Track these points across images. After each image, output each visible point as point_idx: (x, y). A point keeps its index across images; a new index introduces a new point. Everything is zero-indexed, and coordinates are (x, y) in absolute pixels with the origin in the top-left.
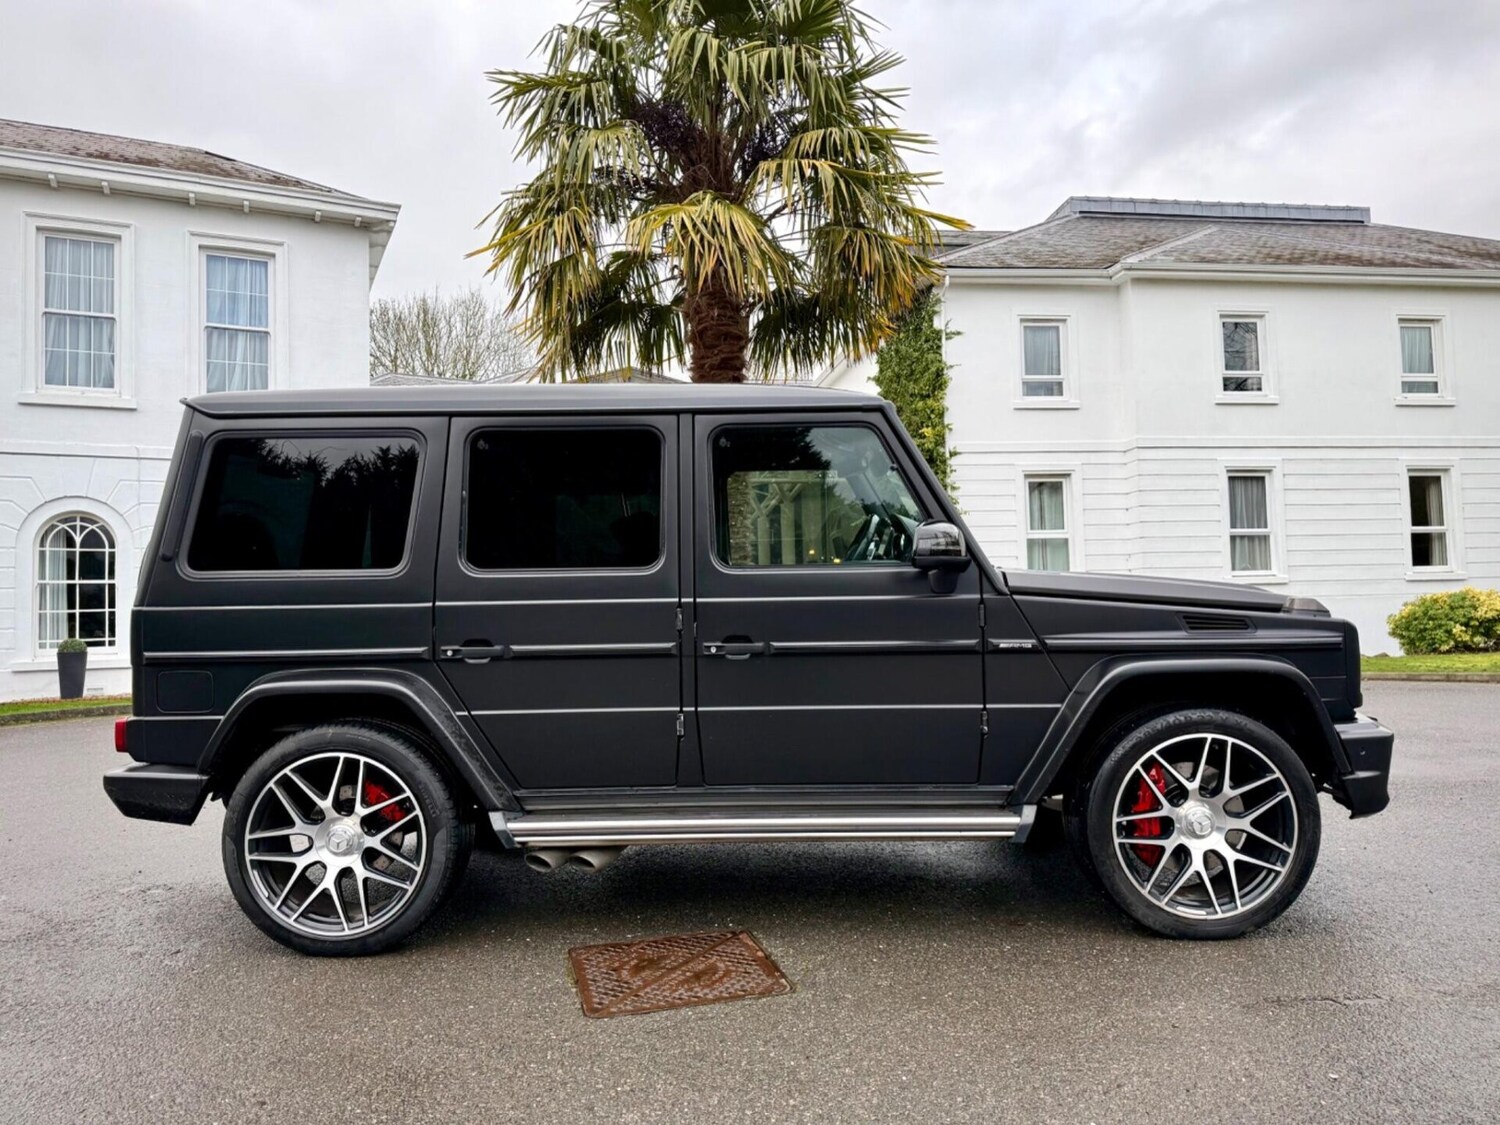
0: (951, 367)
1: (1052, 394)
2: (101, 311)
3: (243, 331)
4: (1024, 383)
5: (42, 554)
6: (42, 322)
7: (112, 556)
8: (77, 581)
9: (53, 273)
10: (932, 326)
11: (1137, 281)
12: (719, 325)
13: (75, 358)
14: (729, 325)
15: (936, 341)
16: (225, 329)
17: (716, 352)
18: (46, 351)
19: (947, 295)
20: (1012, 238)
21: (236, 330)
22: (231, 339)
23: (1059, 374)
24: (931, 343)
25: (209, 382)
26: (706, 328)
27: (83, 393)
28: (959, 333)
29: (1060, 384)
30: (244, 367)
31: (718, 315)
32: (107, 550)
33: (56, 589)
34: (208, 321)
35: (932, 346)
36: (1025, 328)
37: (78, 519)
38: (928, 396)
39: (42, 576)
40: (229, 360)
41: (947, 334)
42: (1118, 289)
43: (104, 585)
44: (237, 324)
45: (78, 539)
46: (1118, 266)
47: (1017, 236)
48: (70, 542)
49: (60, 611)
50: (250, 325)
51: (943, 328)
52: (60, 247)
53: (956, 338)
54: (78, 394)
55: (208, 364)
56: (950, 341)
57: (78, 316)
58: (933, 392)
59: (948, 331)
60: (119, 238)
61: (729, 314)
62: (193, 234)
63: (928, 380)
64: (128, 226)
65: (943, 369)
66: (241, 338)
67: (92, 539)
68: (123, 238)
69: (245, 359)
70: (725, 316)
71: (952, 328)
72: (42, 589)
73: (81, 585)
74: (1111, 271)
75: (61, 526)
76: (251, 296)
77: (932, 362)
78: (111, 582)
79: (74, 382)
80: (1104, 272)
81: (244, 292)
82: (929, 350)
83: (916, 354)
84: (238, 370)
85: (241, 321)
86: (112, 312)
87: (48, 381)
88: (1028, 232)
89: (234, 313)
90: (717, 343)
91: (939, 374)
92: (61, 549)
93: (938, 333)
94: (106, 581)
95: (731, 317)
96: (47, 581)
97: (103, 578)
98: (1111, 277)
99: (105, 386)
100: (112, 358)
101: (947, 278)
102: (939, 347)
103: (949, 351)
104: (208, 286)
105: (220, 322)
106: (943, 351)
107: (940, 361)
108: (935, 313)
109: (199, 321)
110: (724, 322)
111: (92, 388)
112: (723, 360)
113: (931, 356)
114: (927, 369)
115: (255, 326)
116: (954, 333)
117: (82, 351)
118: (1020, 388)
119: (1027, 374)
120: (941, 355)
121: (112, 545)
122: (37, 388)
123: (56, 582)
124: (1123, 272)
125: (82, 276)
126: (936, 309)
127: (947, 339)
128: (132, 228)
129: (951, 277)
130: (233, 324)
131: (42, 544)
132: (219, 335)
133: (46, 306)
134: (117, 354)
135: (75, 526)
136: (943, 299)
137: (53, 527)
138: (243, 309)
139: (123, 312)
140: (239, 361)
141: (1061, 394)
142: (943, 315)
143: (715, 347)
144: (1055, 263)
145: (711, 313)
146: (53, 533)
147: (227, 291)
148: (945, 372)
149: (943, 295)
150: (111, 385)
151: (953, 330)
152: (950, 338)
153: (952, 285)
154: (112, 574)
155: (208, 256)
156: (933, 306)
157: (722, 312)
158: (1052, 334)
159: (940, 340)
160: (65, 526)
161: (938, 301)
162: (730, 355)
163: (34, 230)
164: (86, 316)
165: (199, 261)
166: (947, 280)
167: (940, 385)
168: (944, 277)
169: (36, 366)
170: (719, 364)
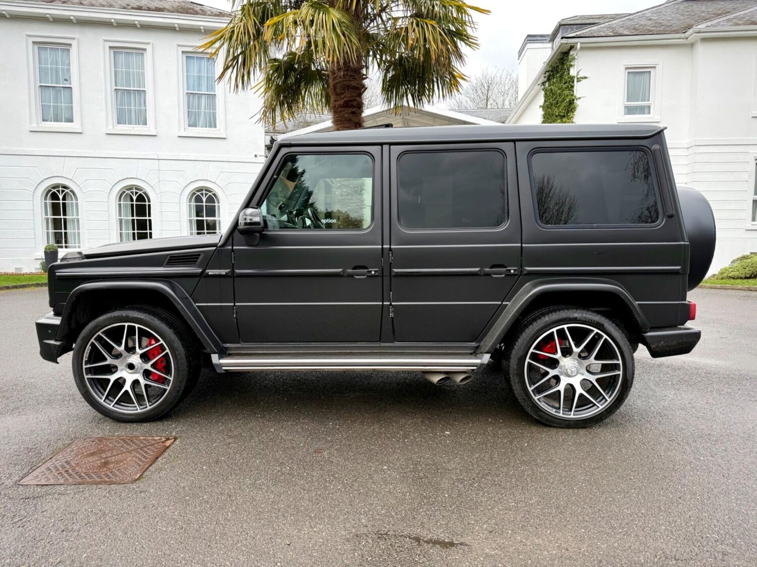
0: (580, 98)
1: (644, 114)
2: (140, 87)
3: (204, 94)
4: (625, 107)
5: (120, 205)
6: (114, 94)
7: (149, 206)
8: (135, 218)
9: (118, 69)
10: (569, 73)
11: (704, 40)
12: (344, 81)
13: (130, 111)
14: (350, 81)
15: (571, 83)
16: (196, 94)
17: (342, 97)
18: (117, 108)
19: (579, 54)
20: (631, 17)
21: (201, 94)
22: (199, 98)
23: (649, 101)
24: (567, 84)
25: (189, 121)
26: (337, 83)
27: (133, 128)
28: (585, 78)
29: (649, 107)
30: (205, 113)
31: (343, 75)
32: (147, 203)
33: (127, 221)
34: (187, 90)
35: (568, 86)
36: (629, 73)
37: (134, 189)
38: (564, 116)
39: (120, 215)
40: (198, 109)
41: (577, 79)
42: (692, 45)
43: (146, 220)
44: (201, 91)
45: (135, 198)
46: (691, 31)
47: (634, 16)
48: (132, 200)
49: (129, 231)
50: (207, 91)
51: (575, 75)
52: (120, 56)
53: (584, 80)
54: (131, 128)
55: (188, 111)
56: (579, 83)
57: (130, 90)
58: (567, 114)
59: (578, 77)
60: (145, 50)
61: (349, 74)
62: (179, 46)
63: (565, 106)
64: (149, 44)
65: (573, 100)
66: (203, 97)
67: (141, 198)
68: (147, 49)
69: (205, 109)
70: (347, 75)
71: (581, 75)
72: (121, 221)
73: (137, 219)
74: (687, 34)
75: (127, 192)
76: (207, 76)
77: (567, 96)
78: (150, 218)
79: (130, 123)
80: (683, 35)
81: (204, 74)
82: (566, 88)
83: (559, 91)
84: (202, 114)
85: (203, 89)
86: (145, 88)
87: (119, 123)
88: (643, 12)
89: (199, 85)
90: (343, 92)
91: (571, 102)
92: (128, 203)
93: (573, 78)
94: (147, 218)
95: (351, 76)
96: (122, 217)
97: (146, 216)
98: (687, 38)
99: (143, 125)
100: (146, 110)
101: (579, 44)
102: (573, 87)
103: (579, 89)
104: (187, 72)
105: (194, 90)
106: (575, 89)
107: (572, 95)
108: (571, 66)
109: (183, 91)
110: (347, 79)
111: (137, 126)
112: (346, 102)
113: (566, 92)
114: (564, 100)
115: (210, 92)
116: (582, 78)
117: (133, 108)
118: (622, 110)
119: (628, 101)
120: (573, 91)
121: (149, 201)
122: (113, 126)
123: (127, 218)
124: (695, 35)
125: (131, 70)
126: (572, 63)
127: (577, 81)
128: (151, 44)
129: (581, 43)
130: (199, 91)
131: (120, 200)
132: (193, 96)
133: (116, 86)
134: (147, 108)
135: (133, 192)
136: (576, 57)
137: (124, 192)
138: (204, 83)
139: (149, 88)
140: (203, 110)
141: (649, 113)
142: (576, 67)
143: (343, 94)
144: (651, 31)
145: (340, 74)
146: (124, 195)
147: (196, 74)
148: (575, 101)
149: (577, 55)
150: (146, 124)
151: (582, 76)
152: (580, 81)
153: (582, 48)
154: (150, 215)
155: (186, 57)
156: (570, 62)
157: (346, 73)
158: (647, 76)
159: (573, 82)
160: (129, 192)
161: (574, 59)
162: (350, 99)
163: (108, 48)
164: (134, 90)
165: (182, 59)
166: (579, 46)
167: (571, 110)
168: (577, 43)
169: (113, 116)
170: (343, 105)
